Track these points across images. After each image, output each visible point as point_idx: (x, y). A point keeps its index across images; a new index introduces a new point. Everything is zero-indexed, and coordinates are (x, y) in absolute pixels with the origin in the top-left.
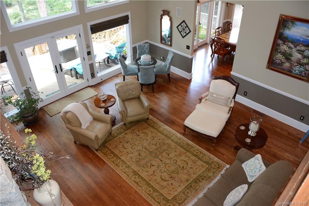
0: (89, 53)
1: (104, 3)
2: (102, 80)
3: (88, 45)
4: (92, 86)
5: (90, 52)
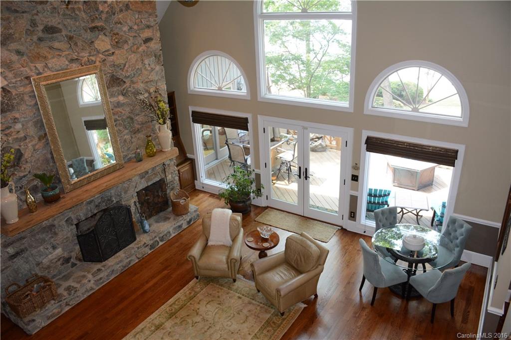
0: (355, 178)
1: (411, 109)
2: (365, 232)
3: (356, 164)
4: (346, 230)
5: (357, 177)
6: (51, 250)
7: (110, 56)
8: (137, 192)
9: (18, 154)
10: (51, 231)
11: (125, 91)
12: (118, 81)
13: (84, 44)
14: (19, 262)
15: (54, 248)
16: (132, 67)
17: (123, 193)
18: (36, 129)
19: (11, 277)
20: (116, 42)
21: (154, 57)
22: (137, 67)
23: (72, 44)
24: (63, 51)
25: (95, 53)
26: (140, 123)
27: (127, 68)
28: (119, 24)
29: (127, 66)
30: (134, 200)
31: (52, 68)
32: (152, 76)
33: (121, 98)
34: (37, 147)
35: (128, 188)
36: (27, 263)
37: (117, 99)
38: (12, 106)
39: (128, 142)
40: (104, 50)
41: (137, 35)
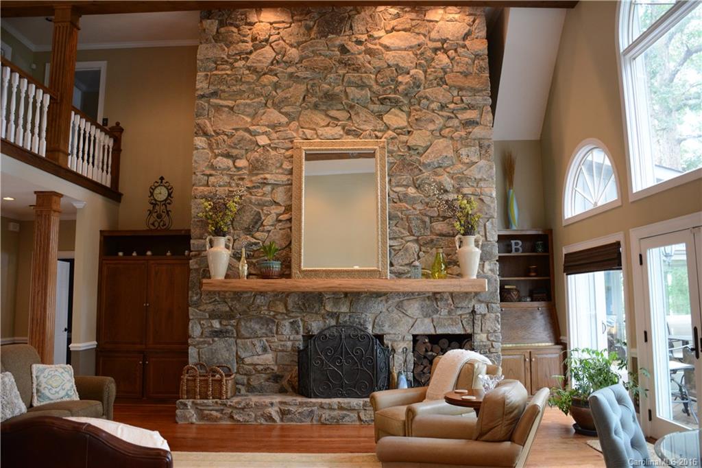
6: (259, 350)
7: (405, 135)
8: (413, 335)
9: (257, 217)
10: (268, 325)
11: (418, 182)
12: (411, 167)
13: (368, 116)
14: (219, 344)
15: (265, 350)
16: (437, 154)
17: (387, 326)
18: (285, 197)
19: (205, 355)
20: (416, 119)
21: (478, 147)
22: (445, 154)
23: (352, 113)
24: (339, 121)
25: (382, 128)
26: (438, 232)
27: (429, 153)
28: (424, 98)
29: (428, 151)
30: (405, 345)
31: (321, 135)
32: (471, 171)
33: (412, 191)
34: (281, 217)
35: (398, 321)
36: (228, 350)
37: (405, 189)
38: (267, 165)
39: (411, 252)
40: (395, 126)
41: (452, 115)
